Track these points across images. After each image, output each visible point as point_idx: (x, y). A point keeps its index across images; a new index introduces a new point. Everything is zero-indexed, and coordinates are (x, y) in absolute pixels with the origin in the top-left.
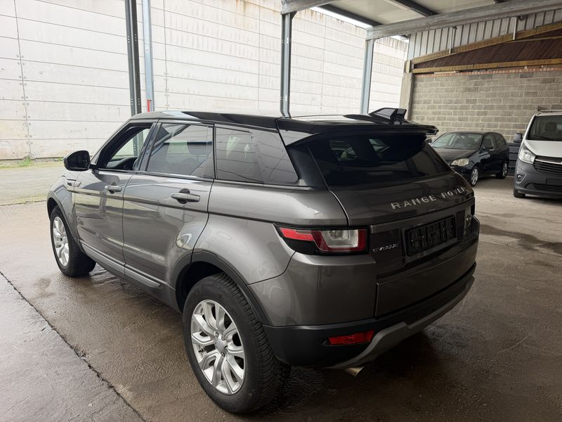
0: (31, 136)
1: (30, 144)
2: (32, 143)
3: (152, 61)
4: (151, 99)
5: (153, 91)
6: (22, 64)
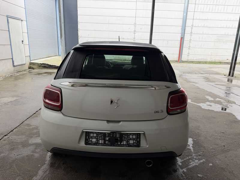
3: (186, 20)
4: (183, 37)
5: (184, 33)
6: (135, 26)
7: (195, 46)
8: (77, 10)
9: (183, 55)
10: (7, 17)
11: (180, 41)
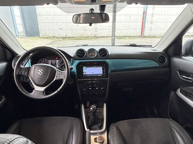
0: (97, 28)
1: (96, 31)
2: (97, 31)
4: (146, 11)
5: (147, 8)
7: (158, 20)
9: (145, 30)
11: (142, 16)
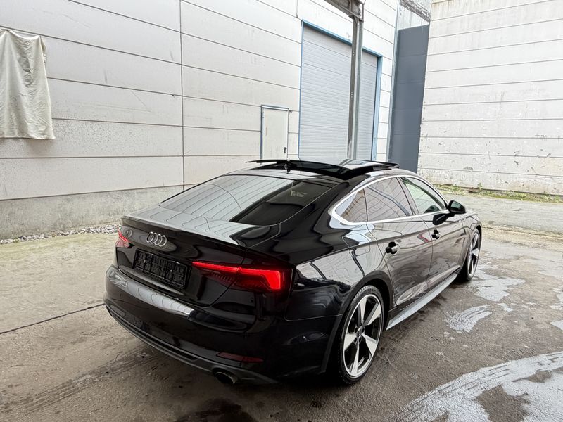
8: (424, 79)
10: (262, 108)
